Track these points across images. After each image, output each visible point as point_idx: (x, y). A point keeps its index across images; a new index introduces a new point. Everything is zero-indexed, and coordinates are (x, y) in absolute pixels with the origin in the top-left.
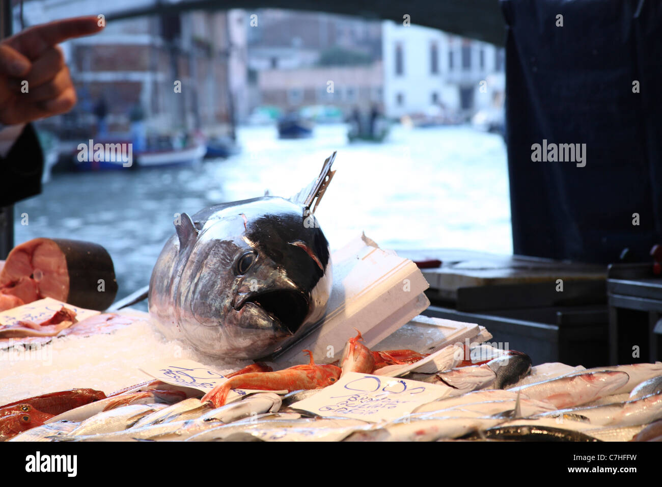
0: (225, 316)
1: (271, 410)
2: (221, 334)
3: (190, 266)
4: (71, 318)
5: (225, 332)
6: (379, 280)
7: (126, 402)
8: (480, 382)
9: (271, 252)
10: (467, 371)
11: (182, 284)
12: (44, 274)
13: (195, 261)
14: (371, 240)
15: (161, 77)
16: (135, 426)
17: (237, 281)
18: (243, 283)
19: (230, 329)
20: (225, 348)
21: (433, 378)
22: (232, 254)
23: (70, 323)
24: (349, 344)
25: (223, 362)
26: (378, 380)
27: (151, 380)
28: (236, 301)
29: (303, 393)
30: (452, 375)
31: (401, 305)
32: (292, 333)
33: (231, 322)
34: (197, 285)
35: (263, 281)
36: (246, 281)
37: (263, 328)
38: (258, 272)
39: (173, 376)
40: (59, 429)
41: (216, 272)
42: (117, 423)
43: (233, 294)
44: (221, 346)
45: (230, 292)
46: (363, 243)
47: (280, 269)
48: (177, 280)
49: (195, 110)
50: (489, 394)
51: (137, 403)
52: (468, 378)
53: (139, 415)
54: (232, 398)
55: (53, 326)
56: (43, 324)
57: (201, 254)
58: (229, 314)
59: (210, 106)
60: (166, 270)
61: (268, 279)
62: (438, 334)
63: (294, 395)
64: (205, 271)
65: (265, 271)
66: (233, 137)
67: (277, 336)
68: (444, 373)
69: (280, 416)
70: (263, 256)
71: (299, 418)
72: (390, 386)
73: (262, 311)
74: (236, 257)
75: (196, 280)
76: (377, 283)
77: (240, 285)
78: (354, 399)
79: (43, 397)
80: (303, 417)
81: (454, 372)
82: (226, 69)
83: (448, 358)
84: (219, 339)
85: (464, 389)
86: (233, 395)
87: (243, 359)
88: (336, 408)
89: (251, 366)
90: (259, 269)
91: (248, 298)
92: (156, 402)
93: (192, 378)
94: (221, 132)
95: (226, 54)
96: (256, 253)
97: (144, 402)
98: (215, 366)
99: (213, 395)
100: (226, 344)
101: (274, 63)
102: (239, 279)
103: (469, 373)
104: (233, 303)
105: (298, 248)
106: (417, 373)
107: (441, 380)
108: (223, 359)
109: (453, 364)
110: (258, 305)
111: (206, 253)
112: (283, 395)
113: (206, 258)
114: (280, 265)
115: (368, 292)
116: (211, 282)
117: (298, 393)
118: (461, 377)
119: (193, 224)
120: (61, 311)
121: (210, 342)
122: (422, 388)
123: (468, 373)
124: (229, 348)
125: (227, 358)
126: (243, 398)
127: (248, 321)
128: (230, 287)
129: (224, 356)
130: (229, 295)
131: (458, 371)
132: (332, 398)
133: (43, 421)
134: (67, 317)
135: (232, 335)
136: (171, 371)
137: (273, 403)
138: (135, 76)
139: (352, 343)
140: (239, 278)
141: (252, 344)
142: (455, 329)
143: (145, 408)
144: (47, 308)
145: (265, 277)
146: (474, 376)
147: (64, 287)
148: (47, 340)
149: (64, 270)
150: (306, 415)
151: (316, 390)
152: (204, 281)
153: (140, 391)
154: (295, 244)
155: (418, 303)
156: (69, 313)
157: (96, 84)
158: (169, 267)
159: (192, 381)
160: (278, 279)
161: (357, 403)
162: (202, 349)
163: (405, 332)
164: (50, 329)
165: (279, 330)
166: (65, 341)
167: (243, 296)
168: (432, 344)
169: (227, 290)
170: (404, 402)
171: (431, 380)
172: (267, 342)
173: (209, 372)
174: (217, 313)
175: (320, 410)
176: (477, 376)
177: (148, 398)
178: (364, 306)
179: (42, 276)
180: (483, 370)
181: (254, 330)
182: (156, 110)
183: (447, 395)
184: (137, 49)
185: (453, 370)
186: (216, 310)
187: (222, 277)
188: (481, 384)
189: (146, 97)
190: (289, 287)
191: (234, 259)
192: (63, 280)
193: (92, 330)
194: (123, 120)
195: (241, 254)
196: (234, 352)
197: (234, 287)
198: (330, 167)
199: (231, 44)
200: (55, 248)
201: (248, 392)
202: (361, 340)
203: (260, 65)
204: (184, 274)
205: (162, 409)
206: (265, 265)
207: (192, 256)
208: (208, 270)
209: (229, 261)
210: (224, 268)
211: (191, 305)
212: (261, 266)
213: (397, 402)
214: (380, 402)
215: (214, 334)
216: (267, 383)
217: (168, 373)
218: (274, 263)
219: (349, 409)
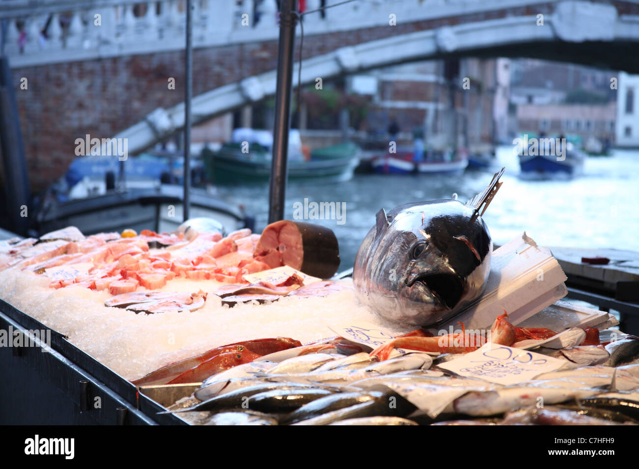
0: (400, 290)
1: (423, 367)
2: (396, 305)
3: (380, 249)
4: (300, 283)
5: (399, 302)
6: (526, 271)
7: (315, 350)
8: (596, 359)
9: (439, 243)
10: (585, 350)
11: (373, 263)
12: (286, 248)
13: (384, 246)
14: (531, 239)
15: (441, 106)
16: (317, 370)
17: (411, 264)
18: (415, 266)
19: (402, 301)
20: (399, 315)
21: (556, 353)
22: (409, 243)
23: (299, 286)
24: (497, 320)
25: (399, 326)
26: (511, 351)
27: (335, 336)
28: (409, 280)
29: (451, 356)
30: (573, 352)
31: (543, 293)
32: (449, 308)
33: (403, 296)
34: (383, 264)
35: (430, 265)
36: (418, 264)
37: (427, 302)
38: (427, 259)
39: (353, 334)
40: (261, 366)
41: (396, 256)
42: (305, 366)
43: (407, 273)
44: (396, 314)
45: (405, 272)
46: (523, 241)
47: (444, 256)
48: (370, 260)
49: (465, 132)
50: (598, 369)
51: (323, 352)
52: (585, 355)
53: (322, 362)
54: (394, 355)
55: (286, 287)
56: (278, 286)
57: (388, 241)
58: (403, 289)
59: (477, 129)
60: (365, 251)
61: (434, 264)
62: (575, 317)
63: (444, 357)
64: (390, 254)
65: (433, 258)
66: (493, 154)
67: (437, 309)
68: (566, 350)
69: (427, 373)
70: (433, 246)
71: (442, 376)
72: (520, 356)
73: (427, 289)
74: (412, 245)
75: (382, 261)
76: (525, 274)
77: (413, 267)
78: (489, 365)
79: (255, 341)
80: (445, 375)
81: (574, 350)
82: (492, 102)
83: (572, 338)
84: (395, 308)
85: (581, 363)
86: (395, 352)
87: (413, 325)
88: (474, 370)
89: (416, 331)
90: (428, 256)
91: (418, 278)
92: (339, 353)
93: (367, 336)
94: (484, 149)
95: (493, 91)
96: (427, 244)
97: (328, 352)
98: (391, 329)
99: (379, 351)
100: (400, 312)
101: (530, 99)
102: (413, 263)
103: (587, 351)
104: (406, 281)
105: (461, 241)
106: (545, 348)
107: (563, 355)
108: (399, 324)
109: (575, 343)
110: (424, 284)
111: (392, 241)
112: (436, 356)
113: (391, 244)
114: (444, 254)
115: (517, 280)
116: (392, 263)
117: (447, 355)
118: (580, 354)
119: (386, 217)
120: (293, 277)
121: (389, 310)
122: (544, 360)
123: (585, 351)
124: (402, 315)
125: (401, 323)
126: (403, 355)
127: (416, 296)
128: (406, 268)
129: (399, 321)
130: (404, 274)
131: (578, 349)
132: (472, 362)
133: (253, 360)
134: (297, 281)
135: (404, 305)
136: (352, 330)
137: (425, 363)
138: (422, 105)
139: (498, 319)
140: (413, 261)
141: (418, 314)
142: (588, 314)
143: (328, 357)
144: (284, 273)
145: (432, 263)
146: (590, 354)
147: (299, 259)
148: (276, 297)
149: (300, 246)
150: (448, 374)
151: (462, 354)
152: (388, 262)
153: (328, 343)
154: (459, 238)
155: (557, 292)
156: (298, 278)
157: (393, 109)
158: (367, 249)
159: (367, 339)
160: (441, 265)
161: (492, 367)
162: (383, 315)
163: (548, 314)
164: (284, 290)
165: (438, 305)
166: (289, 300)
167: (414, 276)
168: (568, 325)
169: (403, 270)
170: (527, 370)
171: (555, 355)
172: (429, 313)
173: (381, 333)
174: (394, 288)
175: (460, 370)
176: (593, 354)
177: (332, 350)
178: (512, 291)
179: (285, 249)
180: (598, 350)
181: (419, 303)
182: (435, 131)
183: (565, 367)
184: (425, 85)
185: (573, 348)
186: (394, 285)
187: (400, 260)
188: (596, 361)
189: (429, 120)
190: (450, 272)
191: (411, 247)
192: (299, 253)
193: (313, 293)
194: (409, 136)
195: (416, 243)
196: (406, 319)
197: (408, 268)
198: (498, 179)
199: (497, 84)
200: (295, 228)
201: (407, 351)
202: (506, 317)
203: (519, 100)
204: (375, 255)
205: (340, 358)
206: (433, 253)
207: (382, 242)
208: (391, 254)
209: (406, 248)
210: (402, 253)
211: (377, 279)
212: (430, 254)
213: (522, 370)
214: (508, 369)
215: (392, 305)
216: (425, 346)
217: (349, 331)
218: (440, 252)
219: (484, 371)
